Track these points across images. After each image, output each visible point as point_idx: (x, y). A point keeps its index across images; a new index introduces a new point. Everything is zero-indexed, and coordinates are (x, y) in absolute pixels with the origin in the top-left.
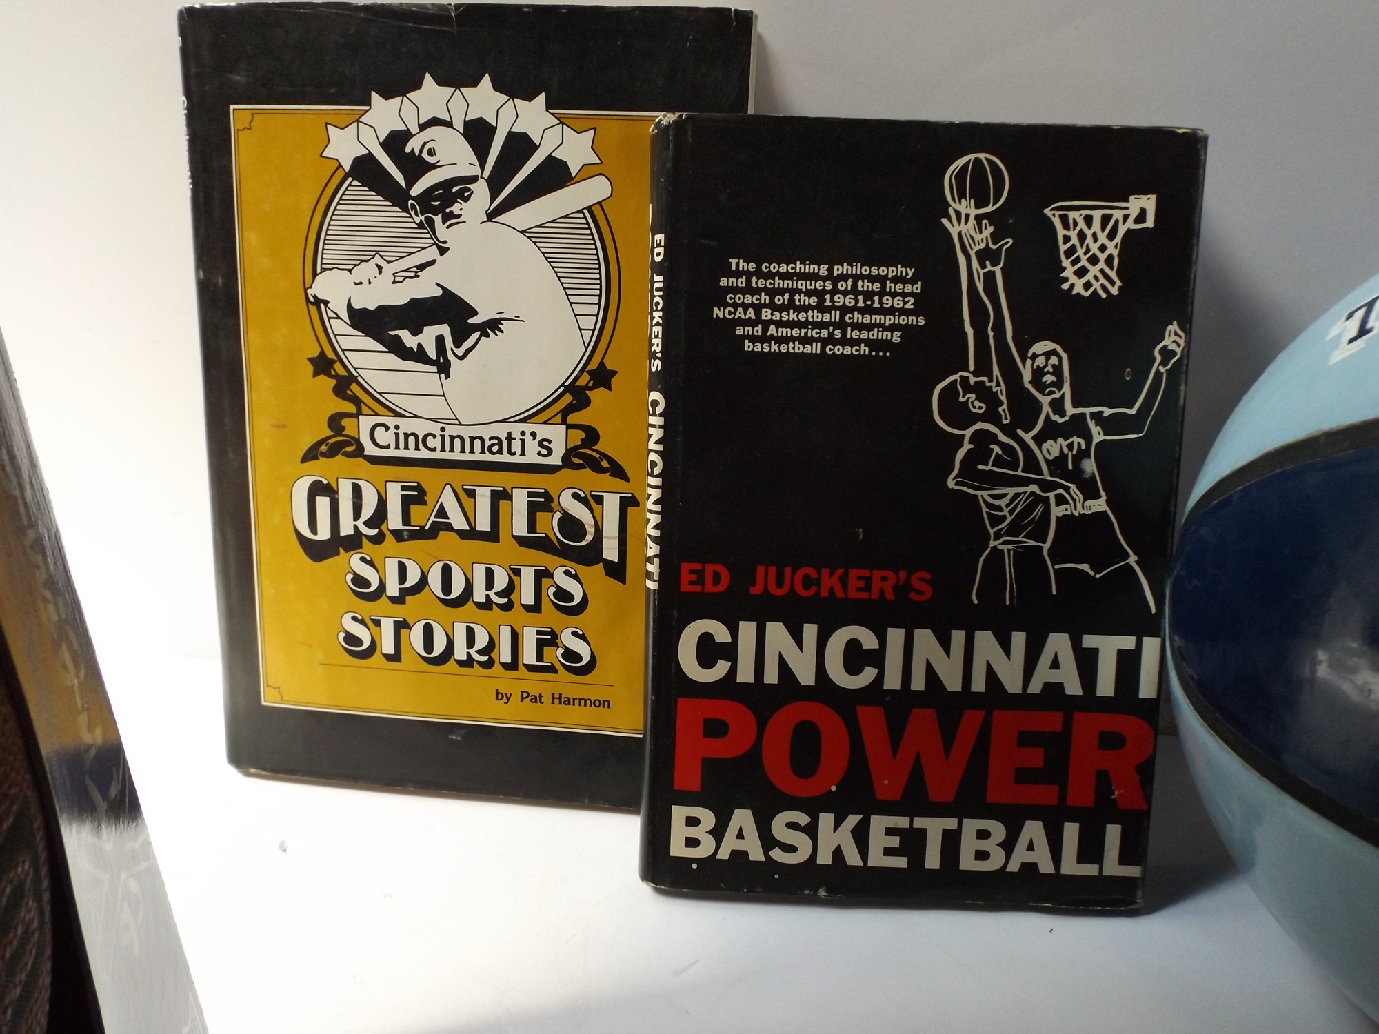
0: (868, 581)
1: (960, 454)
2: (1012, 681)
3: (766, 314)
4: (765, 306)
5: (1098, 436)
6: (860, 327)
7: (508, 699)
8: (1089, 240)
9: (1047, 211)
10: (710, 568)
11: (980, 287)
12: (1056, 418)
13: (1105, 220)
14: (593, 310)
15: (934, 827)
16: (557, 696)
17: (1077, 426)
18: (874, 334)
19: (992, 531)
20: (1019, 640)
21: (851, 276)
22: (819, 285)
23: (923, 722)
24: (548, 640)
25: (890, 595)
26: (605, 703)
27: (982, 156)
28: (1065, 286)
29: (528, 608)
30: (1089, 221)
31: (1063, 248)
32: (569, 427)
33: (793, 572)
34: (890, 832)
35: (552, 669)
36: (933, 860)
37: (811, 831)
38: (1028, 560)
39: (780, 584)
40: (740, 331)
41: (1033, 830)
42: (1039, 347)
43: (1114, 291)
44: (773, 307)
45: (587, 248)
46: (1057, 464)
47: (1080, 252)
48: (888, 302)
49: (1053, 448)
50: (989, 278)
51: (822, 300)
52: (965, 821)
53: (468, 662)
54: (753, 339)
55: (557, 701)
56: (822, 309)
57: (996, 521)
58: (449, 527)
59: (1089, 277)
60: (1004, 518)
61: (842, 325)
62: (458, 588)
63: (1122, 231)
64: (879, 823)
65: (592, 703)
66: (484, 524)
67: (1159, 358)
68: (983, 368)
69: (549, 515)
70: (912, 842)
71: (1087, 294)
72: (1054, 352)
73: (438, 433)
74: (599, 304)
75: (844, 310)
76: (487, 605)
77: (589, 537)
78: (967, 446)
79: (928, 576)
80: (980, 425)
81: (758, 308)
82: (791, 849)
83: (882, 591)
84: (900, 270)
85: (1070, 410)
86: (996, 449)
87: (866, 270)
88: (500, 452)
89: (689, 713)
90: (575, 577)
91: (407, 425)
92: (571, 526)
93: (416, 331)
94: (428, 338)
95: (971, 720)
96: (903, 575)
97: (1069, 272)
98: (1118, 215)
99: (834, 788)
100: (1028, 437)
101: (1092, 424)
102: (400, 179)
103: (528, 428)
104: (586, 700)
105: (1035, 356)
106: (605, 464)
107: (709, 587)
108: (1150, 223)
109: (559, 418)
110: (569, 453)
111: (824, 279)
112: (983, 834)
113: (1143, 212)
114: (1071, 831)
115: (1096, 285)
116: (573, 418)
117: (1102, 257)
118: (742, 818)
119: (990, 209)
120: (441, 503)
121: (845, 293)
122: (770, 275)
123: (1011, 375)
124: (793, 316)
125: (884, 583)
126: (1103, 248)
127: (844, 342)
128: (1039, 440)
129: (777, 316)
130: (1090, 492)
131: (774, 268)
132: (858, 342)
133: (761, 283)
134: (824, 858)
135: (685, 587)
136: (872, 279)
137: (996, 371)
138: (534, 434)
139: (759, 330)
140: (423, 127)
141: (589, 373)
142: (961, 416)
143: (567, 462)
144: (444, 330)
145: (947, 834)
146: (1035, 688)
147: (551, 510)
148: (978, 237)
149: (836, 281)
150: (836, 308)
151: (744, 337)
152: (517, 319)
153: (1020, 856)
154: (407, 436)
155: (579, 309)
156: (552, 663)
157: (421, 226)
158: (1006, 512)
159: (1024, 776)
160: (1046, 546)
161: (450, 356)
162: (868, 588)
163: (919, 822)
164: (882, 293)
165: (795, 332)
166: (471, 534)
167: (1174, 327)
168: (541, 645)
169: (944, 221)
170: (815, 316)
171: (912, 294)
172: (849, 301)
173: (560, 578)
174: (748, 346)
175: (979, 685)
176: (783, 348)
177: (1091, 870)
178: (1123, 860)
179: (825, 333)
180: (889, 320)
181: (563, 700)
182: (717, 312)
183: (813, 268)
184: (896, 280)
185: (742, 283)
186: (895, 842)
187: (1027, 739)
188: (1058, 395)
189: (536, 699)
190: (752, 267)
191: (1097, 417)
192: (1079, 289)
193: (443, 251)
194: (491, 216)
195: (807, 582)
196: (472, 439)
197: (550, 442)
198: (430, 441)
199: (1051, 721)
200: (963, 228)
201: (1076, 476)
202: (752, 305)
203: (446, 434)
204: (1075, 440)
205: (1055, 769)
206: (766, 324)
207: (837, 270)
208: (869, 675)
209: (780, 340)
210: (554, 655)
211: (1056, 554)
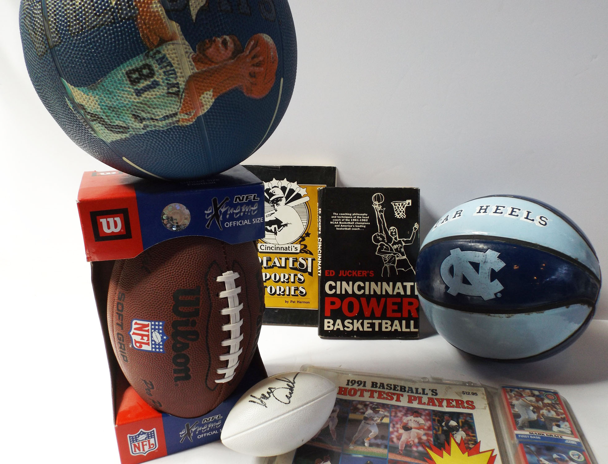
0: (361, 273)
1: (378, 248)
2: (390, 293)
3: (340, 223)
4: (340, 221)
5: (404, 244)
6: (358, 225)
7: (288, 302)
8: (399, 208)
9: (391, 203)
10: (331, 271)
11: (380, 217)
12: (396, 241)
13: (402, 204)
14: (306, 221)
15: (377, 322)
16: (298, 301)
17: (400, 242)
18: (361, 226)
19: (385, 263)
20: (391, 284)
21: (356, 216)
22: (350, 217)
23: (373, 300)
24: (296, 289)
25: (366, 276)
26: (308, 302)
27: (379, 193)
28: (396, 216)
29: (292, 282)
30: (399, 205)
31: (395, 210)
32: (301, 245)
33: (347, 272)
34: (368, 323)
35: (297, 295)
36: (377, 329)
37: (352, 323)
38: (392, 268)
39: (345, 274)
40: (335, 226)
41: (396, 322)
42: (392, 228)
43: (405, 217)
44: (342, 221)
45: (305, 210)
46: (397, 250)
47: (398, 210)
48: (363, 220)
49: (395, 247)
50: (381, 215)
51: (350, 220)
52: (383, 321)
53: (279, 295)
54: (338, 227)
55: (298, 303)
56: (350, 221)
57: (385, 261)
58: (276, 266)
59: (400, 215)
60: (387, 260)
61: (354, 225)
62: (277, 279)
63: (405, 206)
64: (366, 322)
65: (306, 303)
66: (283, 265)
67: (414, 229)
68: (381, 232)
70: (372, 325)
71: (400, 218)
72: (394, 229)
73: (274, 247)
75: (355, 222)
76: (284, 282)
77: (305, 267)
78: (379, 247)
79: (373, 272)
81: (339, 222)
82: (348, 327)
83: (364, 275)
84: (365, 214)
85: (398, 239)
86: (385, 247)
87: (358, 214)
88: (287, 250)
89: (328, 300)
90: (302, 275)
91: (268, 245)
92: (301, 265)
93: (270, 227)
94: (273, 228)
95: (383, 300)
96: (368, 271)
97: (396, 214)
98: (404, 203)
99: (357, 315)
100: (390, 245)
101: (402, 242)
102: (268, 197)
103: (293, 245)
104: (304, 302)
105: (391, 230)
106: (308, 252)
107: (331, 275)
108: (410, 205)
109: (299, 243)
110: (301, 250)
111: (351, 216)
112: (386, 323)
113: (409, 203)
114: (404, 322)
115: (401, 216)
116: (302, 243)
117: (402, 211)
118: (339, 321)
119: (381, 203)
120: (275, 261)
121: (355, 219)
122: (341, 216)
123: (387, 233)
124: (345, 223)
125: (365, 273)
126: (402, 210)
127: (355, 227)
128: (393, 245)
130: (403, 255)
131: (341, 214)
132: (358, 228)
133: (339, 217)
134: (355, 329)
135: (326, 275)
136: (360, 216)
137: (384, 232)
138: (294, 246)
140: (273, 188)
141: (305, 234)
142: (378, 241)
143: (301, 252)
144: (276, 226)
145: (379, 323)
146: (395, 293)
147: (297, 262)
148: (379, 208)
149: (353, 216)
150: (353, 221)
151: (336, 227)
152: (291, 224)
153: (394, 328)
154: (268, 247)
155: (303, 221)
157: (272, 206)
158: (387, 259)
159: (394, 311)
160: (395, 265)
161: (277, 231)
162: (361, 274)
163: (374, 321)
164: (362, 218)
165: (346, 226)
166: (281, 267)
167: (416, 223)
168: (295, 290)
169: (373, 205)
170: (349, 223)
171: (367, 219)
172: (356, 220)
173: (299, 276)
174: (337, 229)
175: (384, 293)
176: (344, 229)
177: (408, 330)
178: (414, 328)
179: (351, 226)
180: (363, 223)
181: (300, 302)
182: (331, 223)
183: (349, 214)
184: (364, 216)
185: (336, 217)
186: (369, 325)
187: (394, 304)
188: (396, 237)
189: (294, 302)
190: (337, 214)
191: (403, 240)
192: (398, 217)
193: (276, 211)
194: (286, 204)
195: (350, 273)
196: (281, 248)
197: (297, 248)
198: (273, 248)
199: (398, 300)
200: (376, 206)
201: (400, 252)
202: (337, 221)
203: (276, 247)
204: (400, 245)
205: (400, 310)
206: (340, 225)
207: (353, 215)
208: (362, 291)
209: (343, 227)
210: (298, 292)
211: (397, 267)
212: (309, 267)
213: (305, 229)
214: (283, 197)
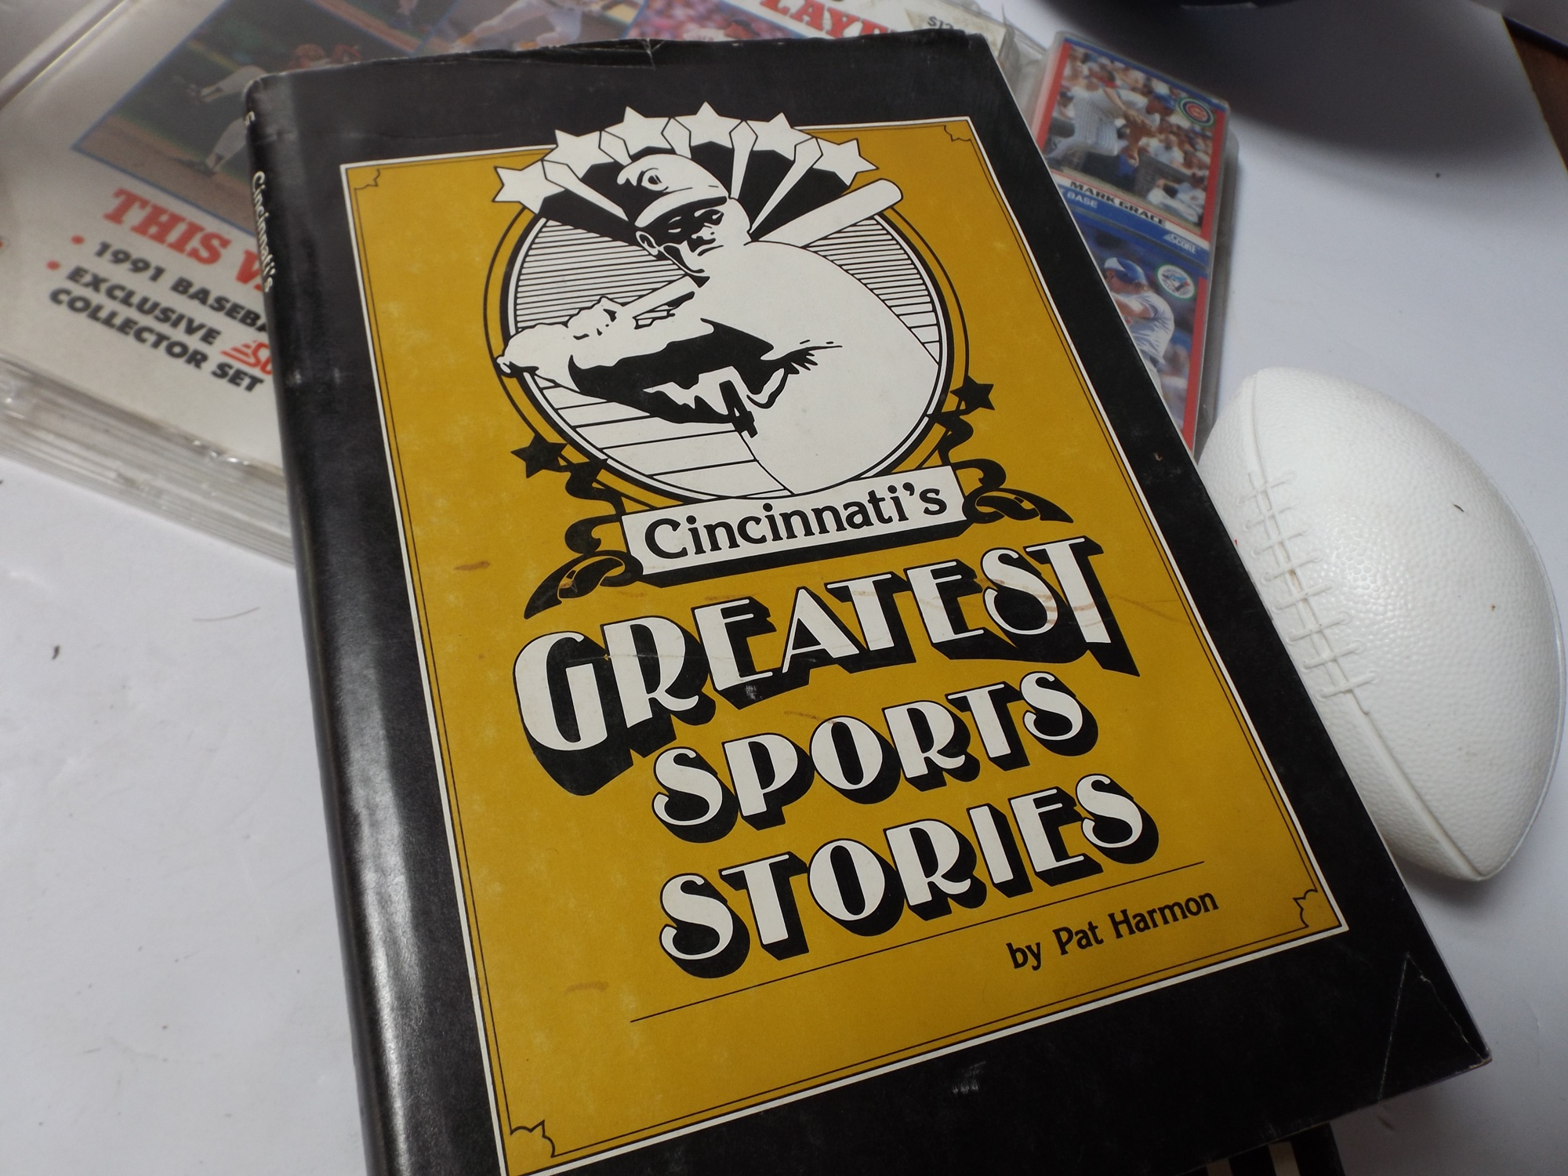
7: (1037, 956)
14: (930, 319)
16: (1119, 917)
24: (1060, 812)
26: (1202, 900)
29: (1003, 762)
32: (957, 467)
35: (1089, 867)
45: (894, 254)
53: (937, 905)
55: (1123, 928)
58: (823, 659)
62: (871, 763)
65: (1186, 911)
66: (879, 638)
69: (978, 596)
73: (762, 514)
74: (934, 310)
76: (933, 778)
77: (1052, 616)
88: (867, 522)
90: (1057, 686)
91: (706, 514)
92: (1014, 604)
93: (688, 382)
94: (709, 387)
102: (619, 212)
103: (897, 480)
104: (1171, 908)
106: (1027, 505)
109: (936, 457)
110: (970, 503)
116: (957, 454)
120: (799, 619)
138: (909, 487)
140: (635, 158)
141: (955, 392)
143: (972, 514)
144: (730, 374)
147: (977, 589)
152: (830, 345)
154: (711, 529)
155: (911, 321)
156: (1083, 855)
157: (660, 257)
161: (749, 406)
166: (864, 660)
168: (1051, 824)
173: (1037, 696)
181: (1133, 922)
189: (1089, 937)
193: (701, 281)
194: (756, 236)
196: (818, 513)
197: (937, 492)
198: (752, 529)
203: (775, 512)
210: (1082, 838)
212: (1082, 609)
213: (939, 364)
214: (721, 201)
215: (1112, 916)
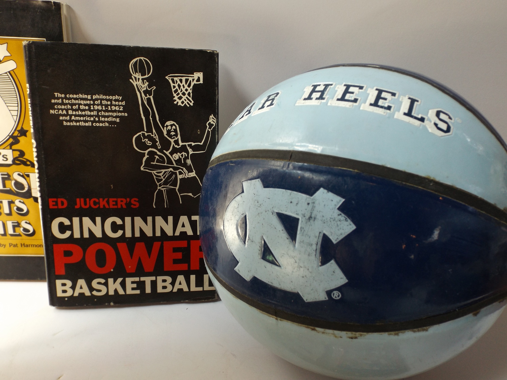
0: (116, 202)
1: (144, 159)
2: (169, 232)
3: (70, 112)
4: (70, 109)
5: (191, 152)
6: (105, 117)
7: (5, 246)
8: (182, 87)
9: (167, 77)
10: (59, 200)
11: (146, 103)
12: (176, 146)
13: (187, 80)
14: (16, 108)
15: (148, 280)
16: (23, 244)
17: (184, 149)
18: (110, 119)
19: (158, 184)
20: (170, 218)
21: (99, 99)
22: (88, 102)
23: (140, 247)
24: (17, 225)
25: (124, 206)
26: (41, 246)
27: (142, 58)
28: (175, 103)
29: (7, 214)
30: (181, 81)
31: (173, 90)
32: (13, 150)
33: (90, 200)
34: (133, 283)
35: (19, 235)
36: (148, 290)
37: (106, 284)
38: (171, 193)
39: (85, 204)
40: (61, 118)
41: (181, 278)
42: (168, 123)
43: (192, 104)
44: (73, 110)
46: (178, 161)
47: (179, 91)
48: (113, 108)
49: (176, 156)
50: (149, 100)
51: (90, 108)
52: (158, 277)
54: (67, 121)
55: (23, 246)
56: (90, 110)
57: (159, 180)
59: (183, 99)
60: (162, 180)
61: (98, 116)
63: (192, 84)
64: (129, 280)
65: (36, 246)
67: (208, 126)
68: (149, 130)
69: (9, 182)
70: (141, 285)
71: (183, 105)
72: (174, 125)
74: (18, 106)
75: (98, 111)
77: (26, 189)
78: (146, 156)
79: (137, 199)
80: (150, 149)
82: (100, 291)
83: (121, 205)
84: (117, 97)
85: (181, 144)
86: (157, 157)
87: (104, 97)
89: (58, 249)
90: (23, 203)
92: (18, 185)
95: (157, 245)
96: (128, 199)
97: (176, 98)
98: (191, 79)
99: (112, 270)
100: (167, 153)
101: (188, 148)
104: (34, 245)
105: (167, 126)
106: (28, 163)
107: (60, 207)
108: (201, 82)
109: (9, 147)
110: (14, 160)
111: (90, 100)
112: (164, 281)
113: (199, 78)
114: (193, 278)
115: (185, 102)
116: (14, 147)
117: (187, 93)
118: (81, 282)
119: (146, 76)
121: (98, 105)
122: (70, 99)
123: (160, 132)
124: (80, 113)
125: (122, 203)
126: (186, 90)
127: (99, 122)
128: (172, 153)
129: (74, 113)
130: (190, 170)
131: (71, 96)
132: (104, 122)
133: (67, 101)
134: (111, 293)
135: (51, 207)
136: (107, 100)
137: (154, 131)
138: (0, 153)
139: (68, 118)
141: (18, 131)
142: (144, 147)
143: (14, 163)
145: (152, 281)
146: (177, 233)
147: (10, 180)
148: (143, 86)
149: (94, 101)
150: (95, 110)
151: (63, 120)
153: (177, 287)
155: (11, 108)
156: (19, 233)
158: (162, 177)
159: (176, 261)
160: (177, 188)
162: (117, 204)
163: (142, 279)
164: (111, 105)
165: (82, 118)
167: (212, 116)
168: (14, 227)
169: (131, 80)
170: (88, 113)
171: (122, 105)
172: (100, 108)
173: (18, 204)
174: (65, 123)
175: (158, 234)
176: (78, 124)
177: (200, 289)
178: (210, 285)
179: (92, 119)
180: (115, 114)
181: (25, 245)
182: (52, 112)
183: (85, 96)
184: (116, 100)
185: (60, 101)
186: (135, 286)
187: (176, 250)
188: (176, 139)
189: (15, 246)
190: (63, 96)
191: (190, 146)
192: (180, 104)
195: (95, 203)
197: (6, 156)
199: (183, 244)
200: (138, 83)
201: (185, 165)
202: (65, 109)
204: (183, 153)
205: (186, 259)
206: (71, 116)
207: (94, 97)
208: (120, 233)
209: (77, 121)
210: (20, 230)
211: (180, 190)
212: (34, 189)
213: (15, 122)
215: (21, 244)
